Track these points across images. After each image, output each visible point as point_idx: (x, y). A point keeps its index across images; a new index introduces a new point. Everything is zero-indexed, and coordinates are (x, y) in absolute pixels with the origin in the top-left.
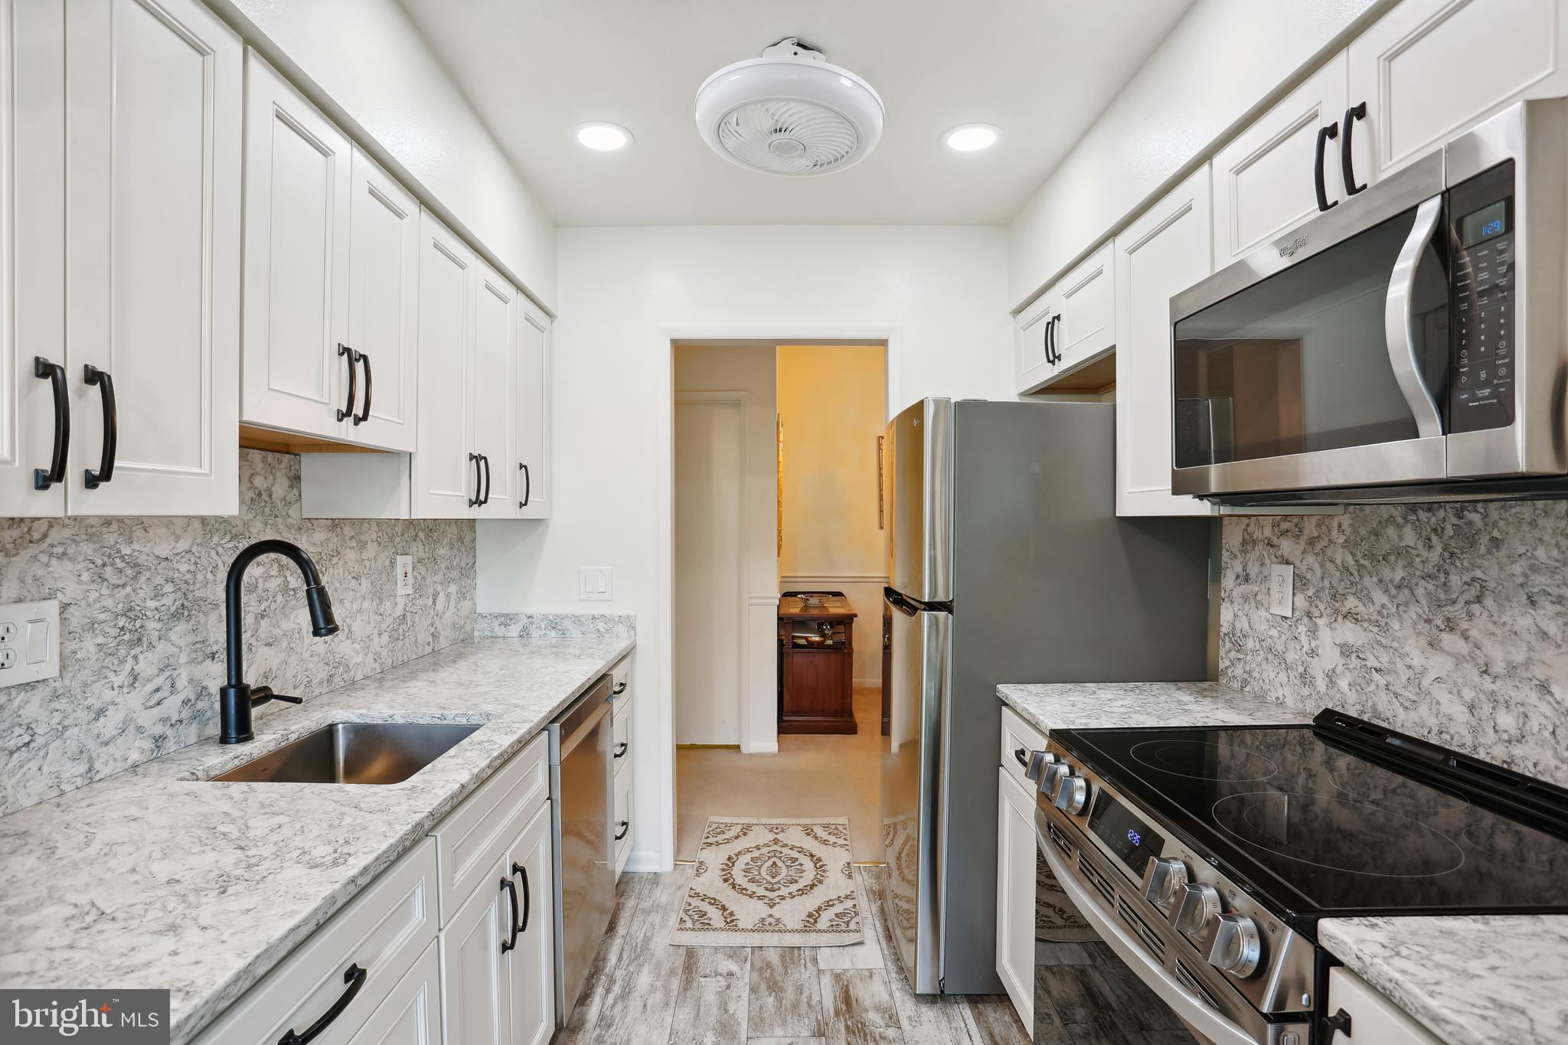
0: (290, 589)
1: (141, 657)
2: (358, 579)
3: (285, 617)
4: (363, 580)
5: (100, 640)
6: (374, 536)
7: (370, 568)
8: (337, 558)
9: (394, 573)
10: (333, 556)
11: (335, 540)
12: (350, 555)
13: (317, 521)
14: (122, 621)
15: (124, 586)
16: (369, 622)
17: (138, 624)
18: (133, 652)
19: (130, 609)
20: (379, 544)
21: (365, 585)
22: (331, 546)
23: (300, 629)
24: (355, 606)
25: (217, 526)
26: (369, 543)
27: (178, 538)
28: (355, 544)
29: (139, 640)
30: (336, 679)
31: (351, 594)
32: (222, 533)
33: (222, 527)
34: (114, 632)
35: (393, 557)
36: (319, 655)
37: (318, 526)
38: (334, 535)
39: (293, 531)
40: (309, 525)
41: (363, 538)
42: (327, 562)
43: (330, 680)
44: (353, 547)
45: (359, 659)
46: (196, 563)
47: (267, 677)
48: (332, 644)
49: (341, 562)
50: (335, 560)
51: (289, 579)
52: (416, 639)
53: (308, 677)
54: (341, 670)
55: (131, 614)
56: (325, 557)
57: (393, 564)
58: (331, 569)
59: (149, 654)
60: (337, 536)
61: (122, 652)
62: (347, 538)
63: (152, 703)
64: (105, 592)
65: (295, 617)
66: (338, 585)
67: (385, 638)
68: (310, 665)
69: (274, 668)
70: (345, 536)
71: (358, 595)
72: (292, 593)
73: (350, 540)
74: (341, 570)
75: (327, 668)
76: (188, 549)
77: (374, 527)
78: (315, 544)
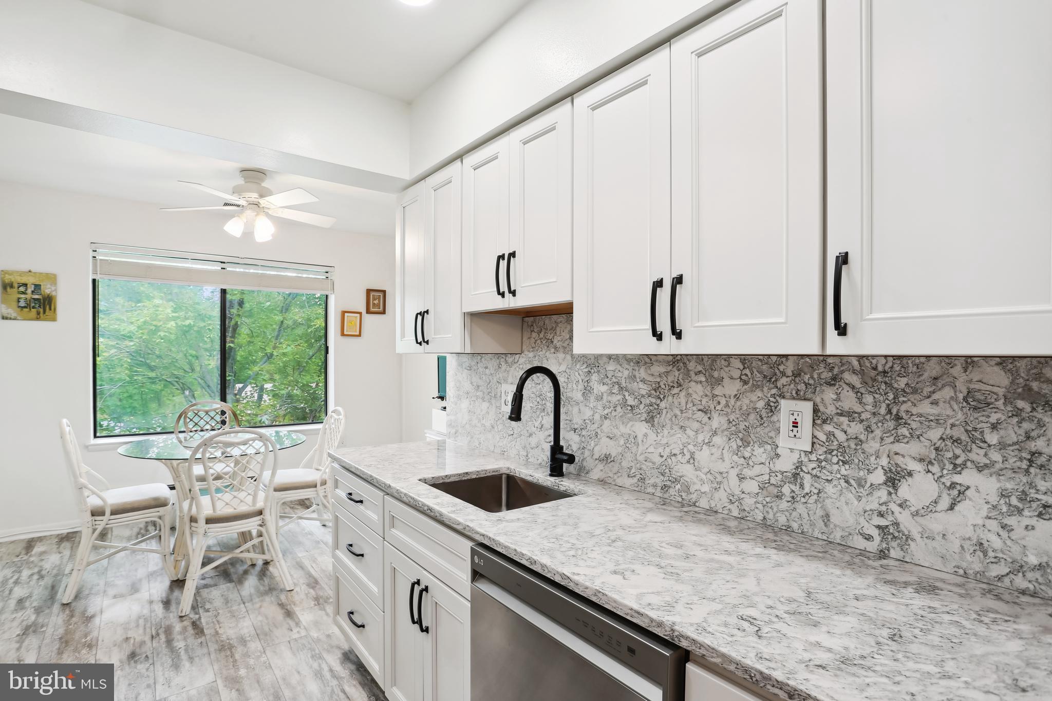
0: (628, 405)
1: (544, 417)
2: (706, 413)
3: (623, 423)
4: (715, 415)
5: (531, 405)
6: (736, 374)
7: (727, 405)
8: (679, 389)
9: (775, 418)
10: (674, 387)
11: (677, 373)
12: (697, 390)
13: (655, 357)
14: (538, 399)
15: (539, 384)
16: (723, 459)
17: (544, 402)
18: (541, 414)
19: (541, 395)
20: (745, 383)
21: (718, 421)
22: (670, 378)
23: (636, 437)
24: (701, 438)
25: (579, 359)
26: (726, 381)
27: (560, 364)
28: (703, 379)
29: (544, 409)
30: (672, 491)
31: (696, 425)
32: (582, 363)
33: (582, 359)
34: (536, 403)
35: (772, 399)
36: (654, 463)
37: (657, 361)
38: (675, 369)
39: (632, 364)
40: (647, 360)
41: (716, 374)
42: (666, 391)
43: (665, 488)
44: (701, 382)
45: (706, 488)
46: (568, 378)
47: (607, 458)
48: (669, 460)
49: (683, 394)
50: (676, 391)
51: (627, 397)
52: (827, 516)
53: (641, 474)
54: (678, 487)
55: (541, 397)
56: (663, 386)
57: (772, 409)
58: (670, 398)
59: (547, 417)
60: (679, 370)
61: (538, 413)
62: (692, 374)
63: (547, 441)
64: (533, 385)
65: (632, 426)
66: (678, 413)
67: (752, 486)
68: (644, 467)
69: (613, 455)
70: (688, 370)
71: (706, 428)
72: (629, 408)
73: (696, 375)
74: (683, 401)
75: (662, 477)
76: (564, 370)
77: (737, 364)
78: (653, 375)
